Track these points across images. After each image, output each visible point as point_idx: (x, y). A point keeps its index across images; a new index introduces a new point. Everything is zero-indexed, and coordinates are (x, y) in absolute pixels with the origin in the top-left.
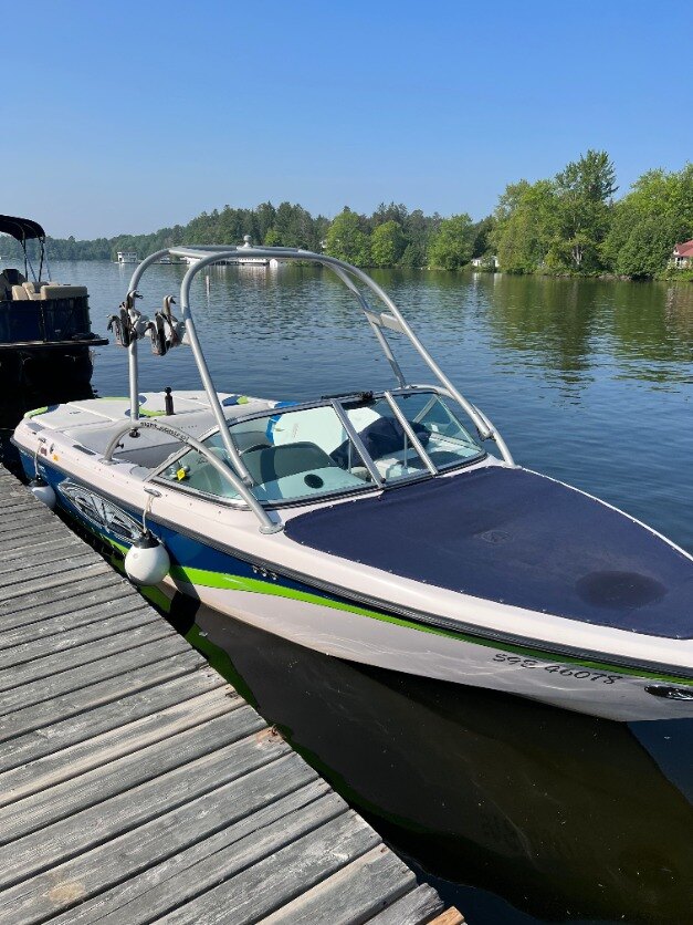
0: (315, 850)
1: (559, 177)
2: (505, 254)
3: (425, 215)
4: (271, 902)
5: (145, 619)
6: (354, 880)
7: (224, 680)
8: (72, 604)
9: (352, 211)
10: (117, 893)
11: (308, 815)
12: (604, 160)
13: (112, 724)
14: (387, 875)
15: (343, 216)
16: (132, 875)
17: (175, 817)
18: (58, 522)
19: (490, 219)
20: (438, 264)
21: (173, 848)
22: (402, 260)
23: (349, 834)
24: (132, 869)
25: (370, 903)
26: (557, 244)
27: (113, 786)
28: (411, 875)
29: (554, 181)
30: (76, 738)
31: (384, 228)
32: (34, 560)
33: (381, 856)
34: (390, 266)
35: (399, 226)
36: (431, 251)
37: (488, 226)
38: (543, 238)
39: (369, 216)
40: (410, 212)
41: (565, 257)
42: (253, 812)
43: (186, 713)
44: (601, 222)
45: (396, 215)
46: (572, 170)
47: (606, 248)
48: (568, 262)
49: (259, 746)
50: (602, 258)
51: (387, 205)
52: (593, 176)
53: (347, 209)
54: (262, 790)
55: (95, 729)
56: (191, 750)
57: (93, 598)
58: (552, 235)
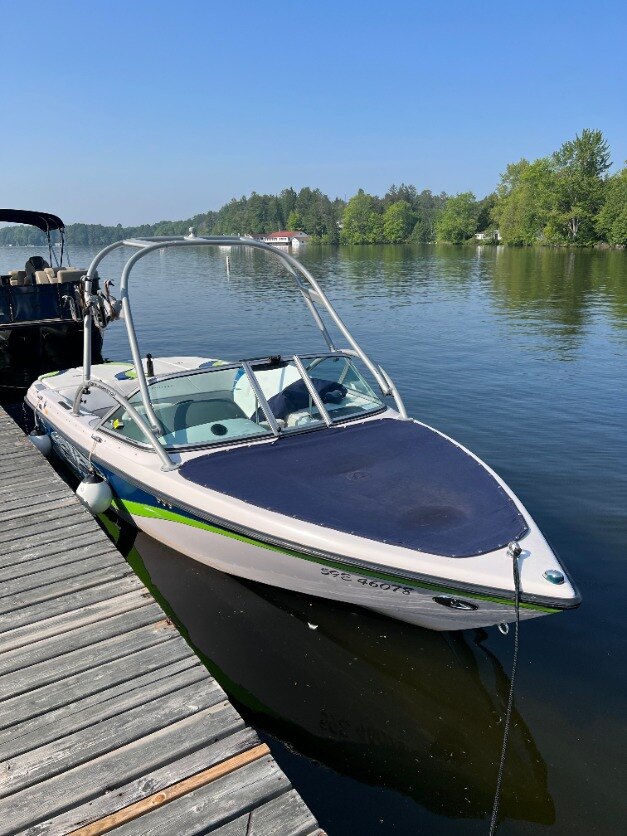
0: (175, 704)
1: (556, 156)
2: (506, 228)
3: (433, 195)
4: (131, 735)
5: (95, 539)
6: (196, 724)
7: (142, 584)
8: (41, 528)
9: (365, 193)
10: (22, 727)
11: (178, 680)
12: (598, 138)
13: (48, 615)
14: (223, 721)
15: (358, 198)
16: (36, 716)
17: (78, 679)
18: (47, 466)
19: (493, 196)
20: (444, 239)
21: (70, 699)
22: (412, 237)
23: (203, 693)
24: (37, 712)
25: (203, 739)
26: (554, 218)
27: (37, 657)
28: (242, 721)
29: (551, 159)
30: (21, 623)
31: (394, 209)
32: (21, 494)
33: (223, 708)
34: (400, 243)
35: (409, 205)
36: (438, 226)
37: (491, 202)
38: (541, 212)
39: (382, 197)
40: (419, 192)
41: (562, 230)
42: (136, 677)
43: (107, 607)
44: (595, 196)
45: (406, 196)
46: (568, 150)
47: (601, 220)
48: (565, 234)
49: (156, 632)
50: (597, 228)
51: (398, 186)
52: (587, 155)
53: (361, 191)
54: (149, 662)
55: (36, 617)
56: (102, 633)
57: (58, 523)
58: (550, 209)
